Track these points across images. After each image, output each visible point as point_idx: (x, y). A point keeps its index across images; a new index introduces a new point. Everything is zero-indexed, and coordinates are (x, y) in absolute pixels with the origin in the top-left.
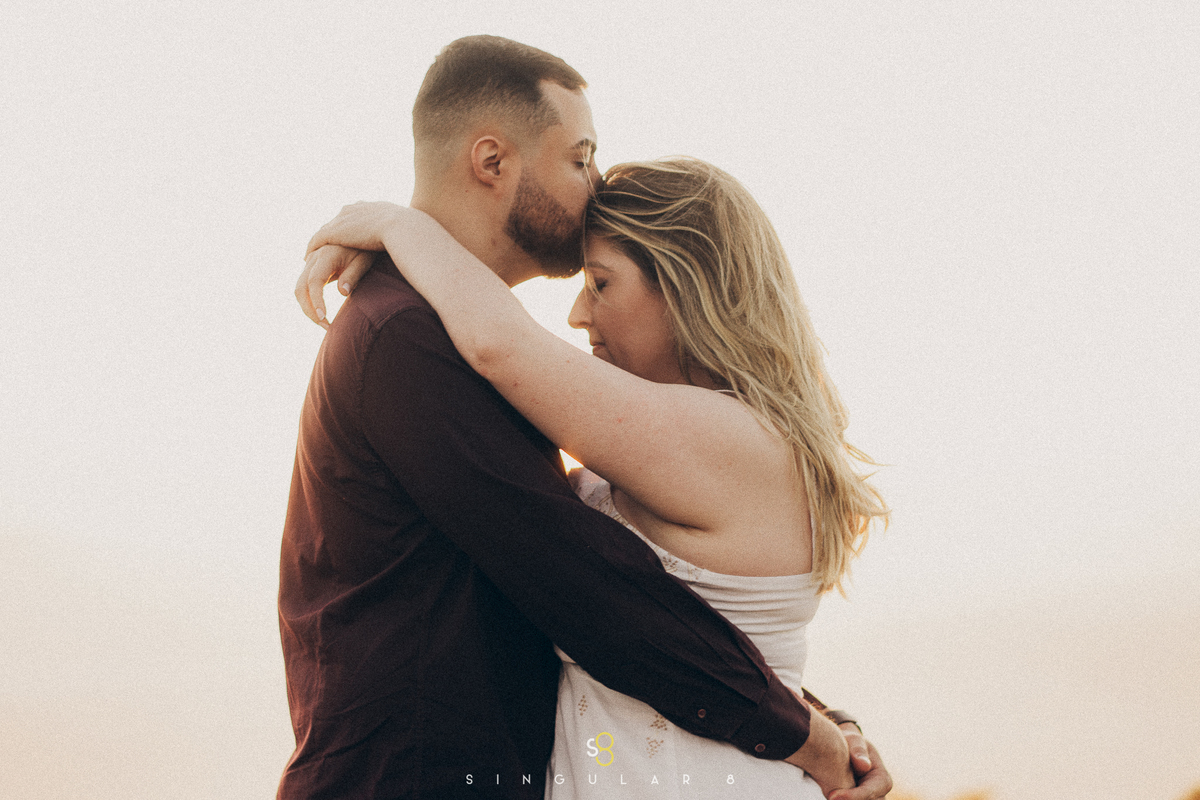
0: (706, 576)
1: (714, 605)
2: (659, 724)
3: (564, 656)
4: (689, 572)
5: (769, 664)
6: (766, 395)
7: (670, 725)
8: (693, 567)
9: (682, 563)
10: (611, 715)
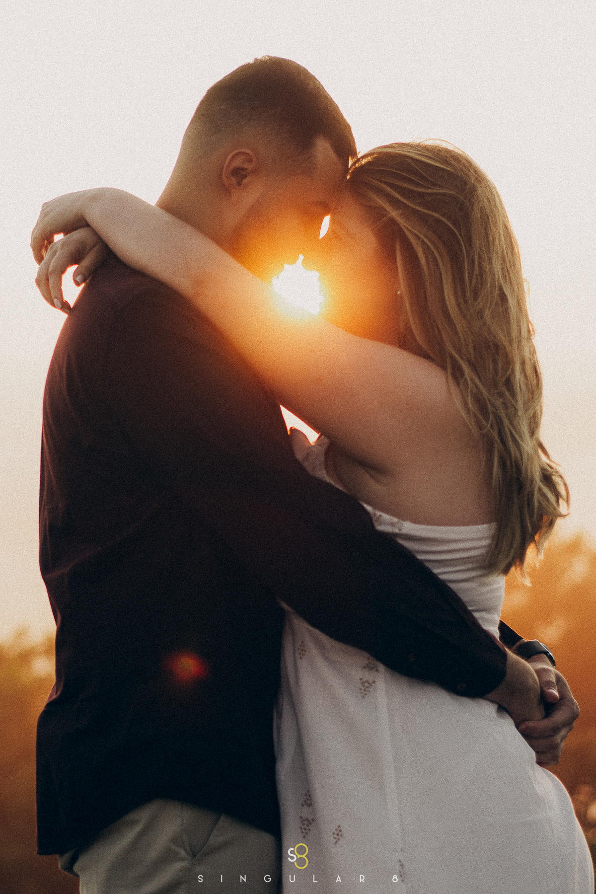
0: (408, 528)
1: (420, 557)
2: (371, 666)
3: (284, 606)
4: (392, 524)
5: (469, 608)
6: (476, 386)
7: (382, 668)
8: (395, 520)
9: (386, 517)
10: (326, 659)
